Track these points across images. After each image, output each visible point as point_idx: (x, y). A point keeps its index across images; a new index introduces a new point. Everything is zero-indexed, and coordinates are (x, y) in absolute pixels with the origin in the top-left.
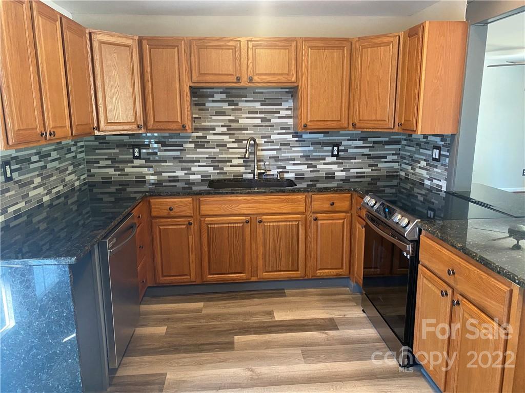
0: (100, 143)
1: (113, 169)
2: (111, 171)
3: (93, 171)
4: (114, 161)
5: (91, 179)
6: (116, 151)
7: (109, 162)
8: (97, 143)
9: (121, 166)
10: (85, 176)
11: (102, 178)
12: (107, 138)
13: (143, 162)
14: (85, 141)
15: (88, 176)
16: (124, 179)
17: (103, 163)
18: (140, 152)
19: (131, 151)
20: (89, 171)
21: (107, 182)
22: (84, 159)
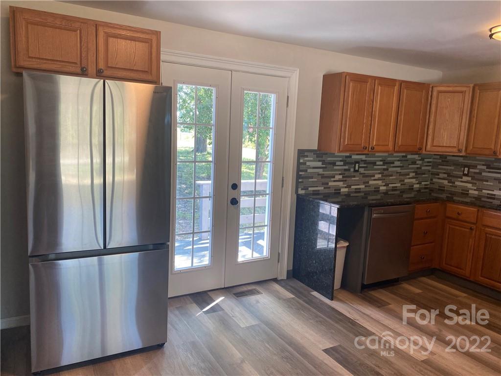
0: (442, 161)
1: (447, 181)
2: (446, 182)
3: (434, 180)
4: (449, 175)
5: (432, 186)
6: (452, 168)
7: (446, 176)
8: (440, 161)
9: (453, 179)
10: (428, 183)
11: (439, 186)
12: (448, 158)
13: (469, 179)
14: (434, 159)
15: (431, 183)
16: (453, 189)
17: (441, 176)
18: (468, 171)
19: (463, 169)
20: (432, 180)
21: (441, 189)
22: (430, 171)
